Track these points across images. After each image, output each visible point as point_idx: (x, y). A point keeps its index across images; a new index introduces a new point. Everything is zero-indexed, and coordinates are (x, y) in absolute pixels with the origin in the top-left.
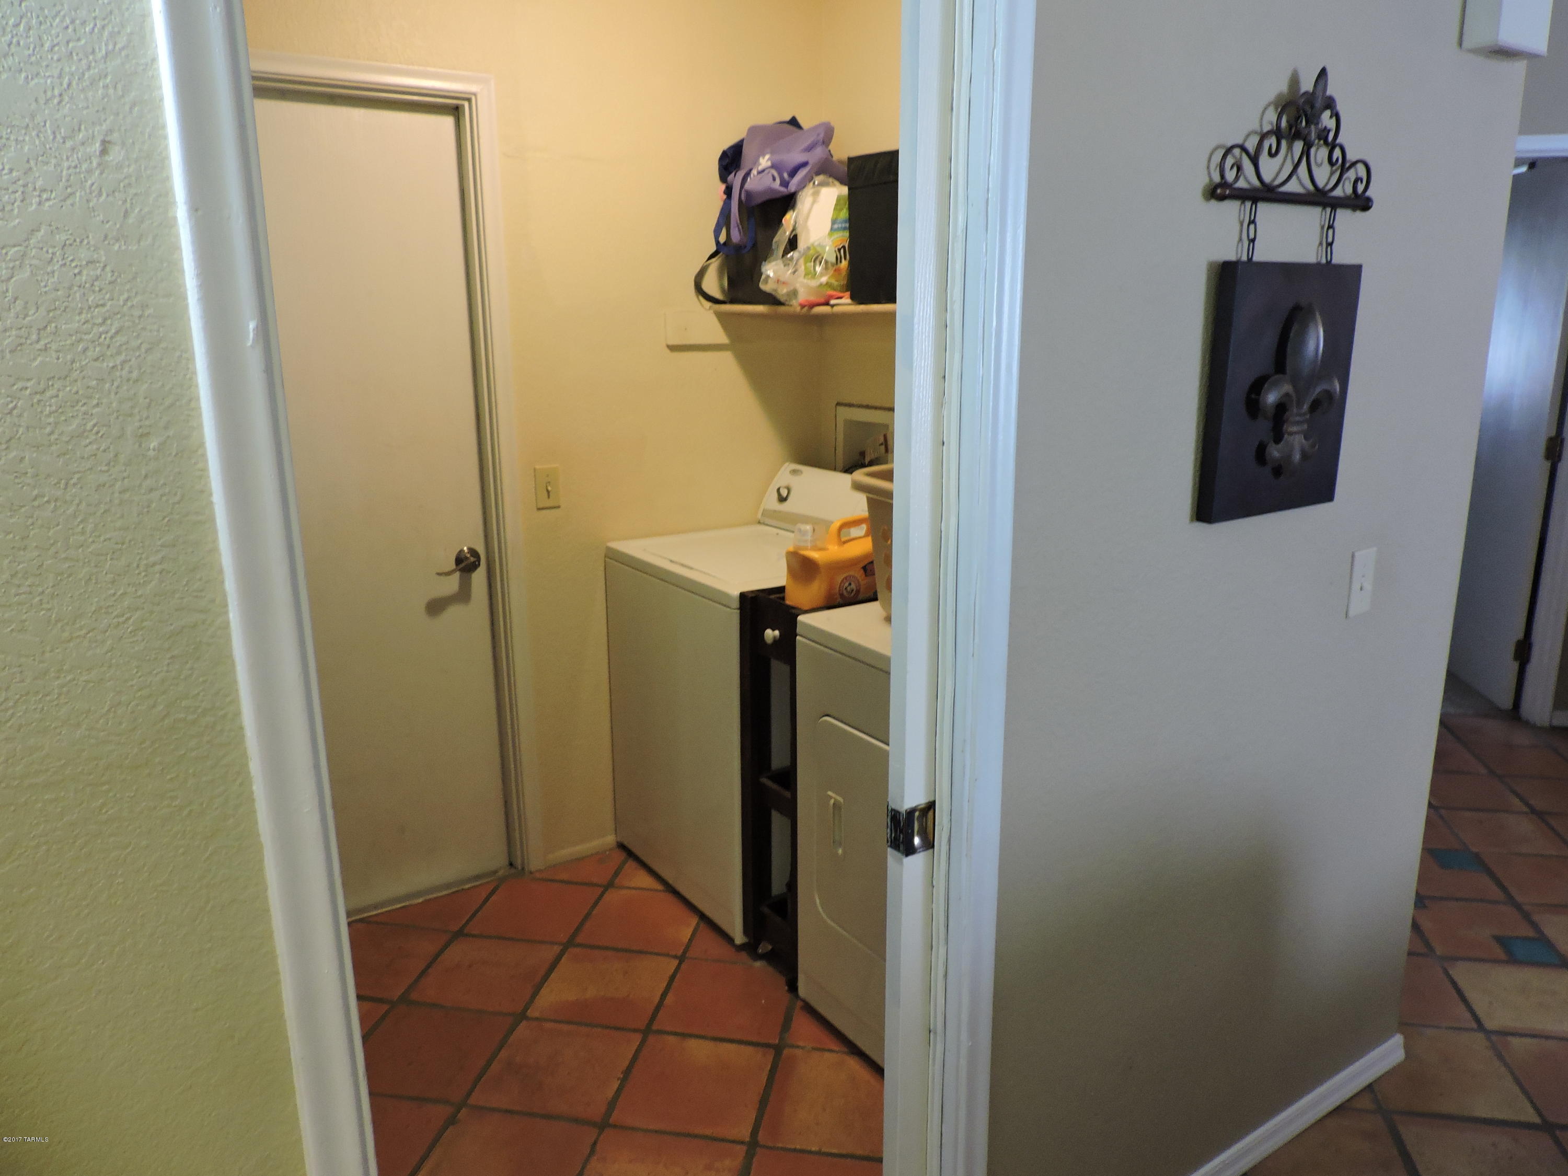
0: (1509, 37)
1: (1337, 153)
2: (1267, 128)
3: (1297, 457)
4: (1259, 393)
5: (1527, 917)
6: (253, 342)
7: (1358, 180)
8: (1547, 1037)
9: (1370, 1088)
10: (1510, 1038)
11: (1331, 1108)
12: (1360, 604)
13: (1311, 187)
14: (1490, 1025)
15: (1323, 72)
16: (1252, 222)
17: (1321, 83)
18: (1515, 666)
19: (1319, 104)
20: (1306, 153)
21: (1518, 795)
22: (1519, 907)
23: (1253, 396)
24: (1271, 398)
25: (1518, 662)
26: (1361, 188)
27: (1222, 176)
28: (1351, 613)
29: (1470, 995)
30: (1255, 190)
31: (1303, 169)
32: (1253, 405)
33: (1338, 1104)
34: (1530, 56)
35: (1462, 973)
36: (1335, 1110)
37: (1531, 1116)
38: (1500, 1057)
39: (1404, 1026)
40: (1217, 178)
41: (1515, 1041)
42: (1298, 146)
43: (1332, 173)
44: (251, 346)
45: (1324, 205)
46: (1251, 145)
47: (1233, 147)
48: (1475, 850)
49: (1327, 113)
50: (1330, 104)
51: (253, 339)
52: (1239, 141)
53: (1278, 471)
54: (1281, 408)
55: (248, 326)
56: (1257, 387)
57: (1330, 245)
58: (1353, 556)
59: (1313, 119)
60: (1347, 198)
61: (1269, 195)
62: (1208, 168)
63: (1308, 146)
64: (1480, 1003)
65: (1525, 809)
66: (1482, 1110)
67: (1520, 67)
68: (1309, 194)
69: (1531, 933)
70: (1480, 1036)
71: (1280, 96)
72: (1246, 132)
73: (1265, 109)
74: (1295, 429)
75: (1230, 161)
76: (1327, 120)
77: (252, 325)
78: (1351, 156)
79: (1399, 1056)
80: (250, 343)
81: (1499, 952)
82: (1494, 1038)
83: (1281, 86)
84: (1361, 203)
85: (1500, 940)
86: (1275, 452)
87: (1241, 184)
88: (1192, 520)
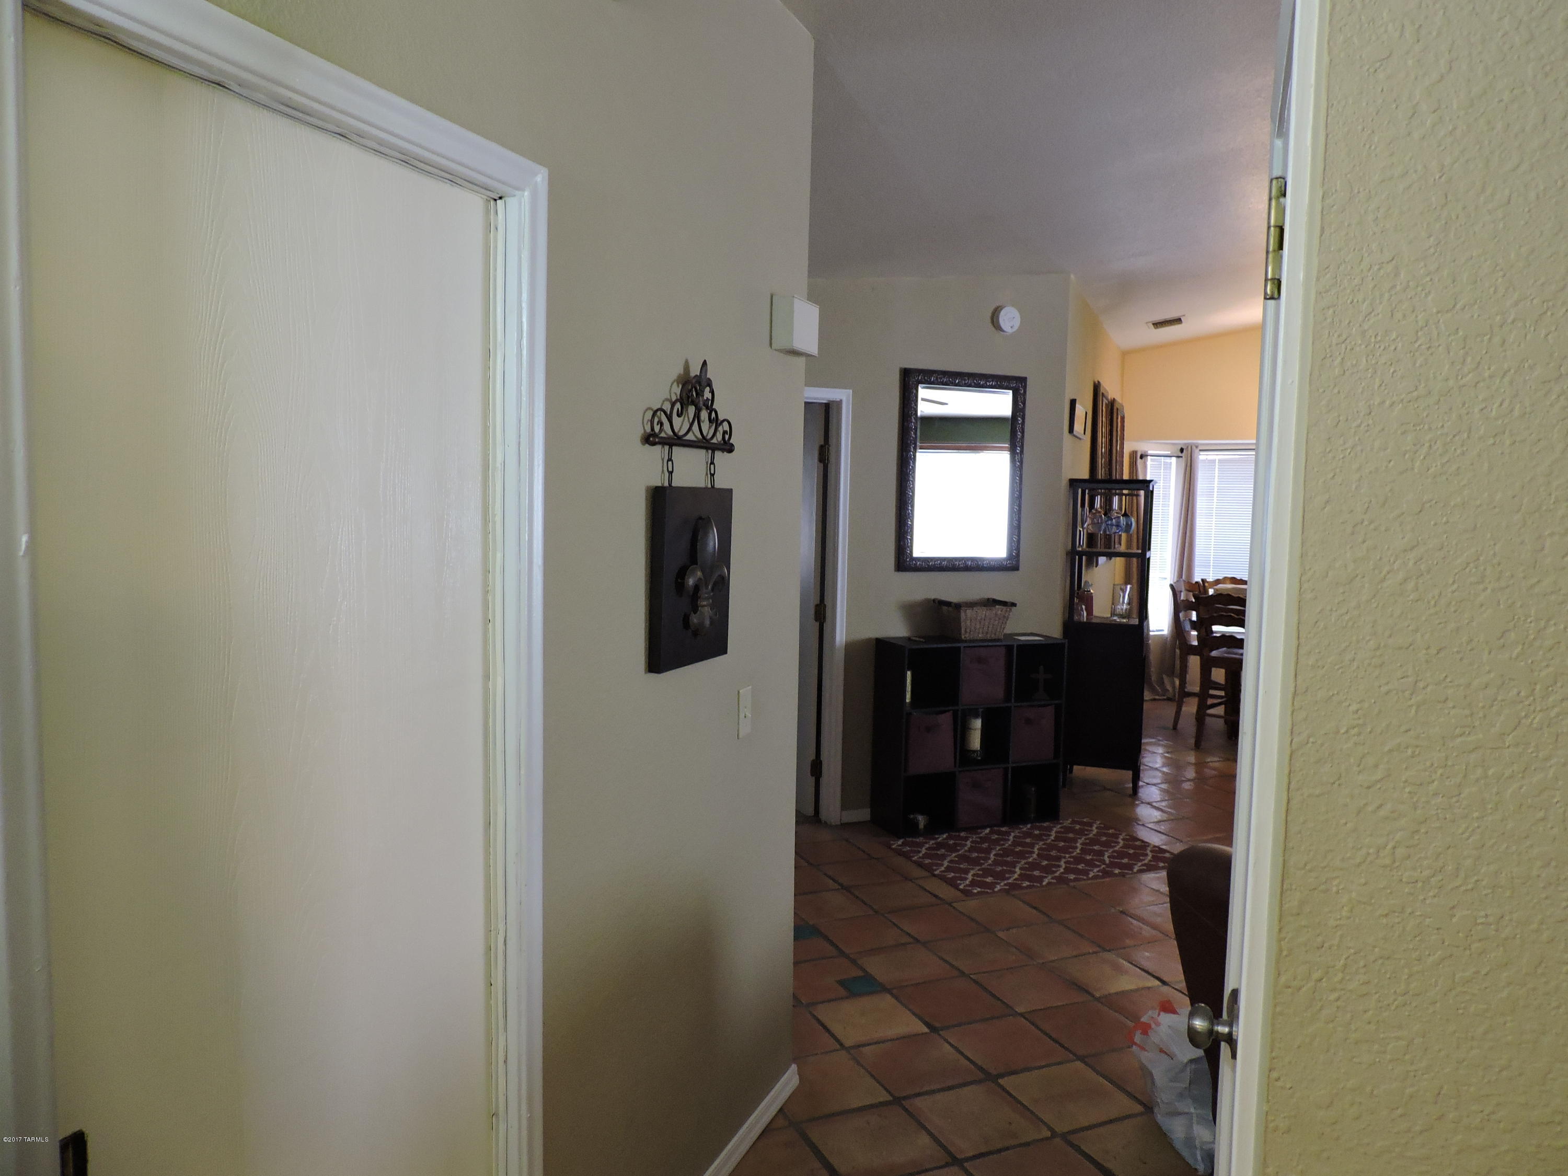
0: (798, 345)
1: (713, 415)
2: (674, 399)
3: (707, 622)
4: (683, 578)
5: (854, 962)
6: (24, 553)
7: (725, 432)
8: (883, 1042)
9: (781, 1110)
10: (861, 1049)
11: (760, 1131)
12: (745, 729)
13: (700, 436)
14: (848, 1043)
15: (705, 363)
16: (670, 460)
17: (704, 369)
18: (813, 780)
19: (704, 383)
20: (697, 416)
21: (830, 877)
22: (847, 957)
23: (679, 580)
24: (691, 582)
25: (814, 778)
26: (727, 437)
27: (652, 429)
28: (740, 736)
29: (829, 1024)
30: (669, 438)
31: (695, 427)
32: (680, 586)
33: (763, 1128)
34: (808, 355)
35: (823, 1012)
36: (763, 1132)
37: (884, 1097)
38: (858, 1063)
39: (795, 1060)
40: (648, 429)
41: (866, 1050)
42: (692, 410)
43: (710, 427)
44: (23, 556)
45: (707, 448)
46: (667, 407)
47: (657, 410)
48: (811, 923)
49: (708, 389)
50: (709, 384)
51: (25, 550)
52: (659, 407)
53: (696, 634)
54: (697, 588)
55: (21, 540)
56: (682, 574)
57: (712, 475)
58: (739, 692)
59: (700, 394)
60: (719, 444)
61: (677, 441)
62: (643, 422)
63: (698, 410)
64: (837, 1029)
65: (836, 886)
66: (856, 1102)
67: (801, 361)
68: (699, 441)
69: (861, 973)
70: (844, 1052)
71: (679, 376)
72: (661, 401)
73: (672, 384)
74: (705, 603)
75: (656, 420)
76: (707, 394)
77: (24, 539)
78: (721, 418)
79: (795, 1081)
80: (21, 553)
81: (842, 992)
82: (852, 1051)
83: (680, 370)
84: (727, 447)
85: (842, 983)
86: (694, 619)
87: (663, 435)
88: (646, 673)
